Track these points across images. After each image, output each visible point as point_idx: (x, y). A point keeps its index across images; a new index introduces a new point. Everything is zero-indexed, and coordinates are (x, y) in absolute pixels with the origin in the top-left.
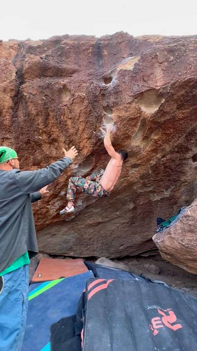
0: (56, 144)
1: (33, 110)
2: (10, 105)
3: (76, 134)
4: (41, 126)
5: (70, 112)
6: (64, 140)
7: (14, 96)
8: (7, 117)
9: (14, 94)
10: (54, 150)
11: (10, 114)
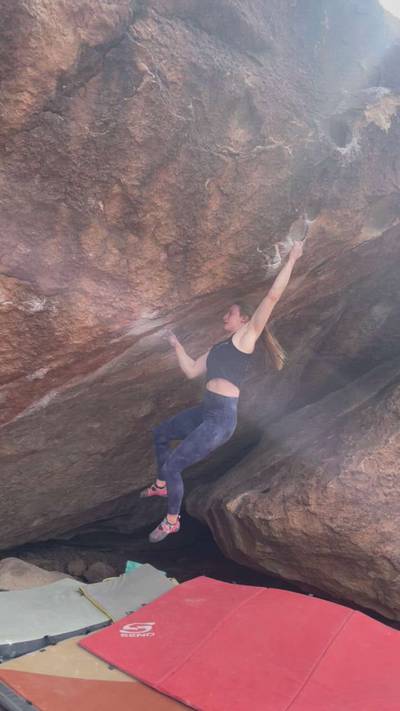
0: (132, 239)
1: (139, 123)
2: (64, 68)
3: (214, 237)
4: (130, 180)
5: (235, 180)
6: (170, 240)
7: (96, 47)
8: (26, 97)
9: (101, 39)
10: (116, 251)
11: (45, 93)
